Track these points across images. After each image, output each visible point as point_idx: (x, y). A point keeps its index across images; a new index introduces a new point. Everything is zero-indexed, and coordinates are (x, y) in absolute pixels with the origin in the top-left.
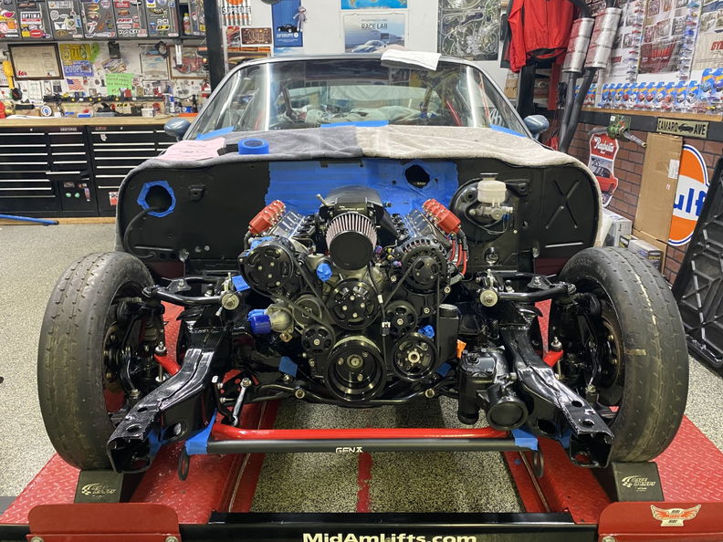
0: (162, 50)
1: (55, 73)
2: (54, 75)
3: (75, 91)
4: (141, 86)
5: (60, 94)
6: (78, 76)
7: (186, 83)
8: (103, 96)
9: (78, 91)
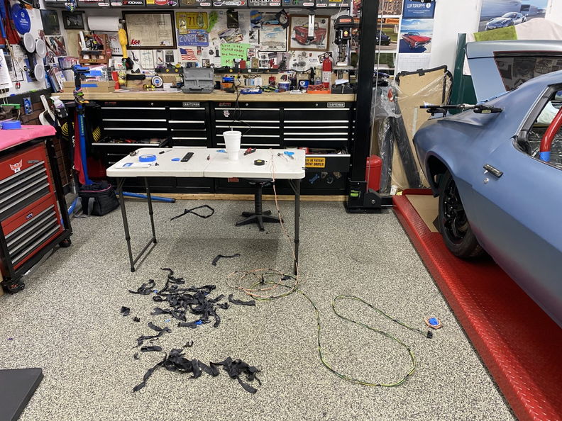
0: (283, 20)
1: (169, 43)
2: (167, 44)
3: (187, 61)
4: (257, 57)
5: (173, 64)
6: (192, 45)
7: (304, 55)
8: (216, 66)
9: (191, 61)
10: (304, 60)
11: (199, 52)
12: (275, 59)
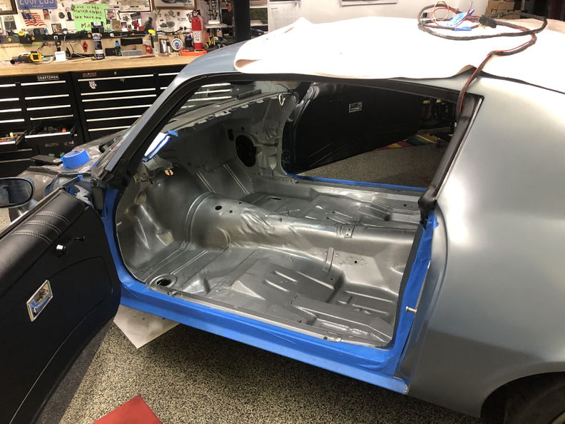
1: (7, 7)
2: (4, 9)
3: (33, 27)
4: (118, 19)
5: (15, 31)
6: (36, 8)
7: (172, 14)
8: (70, 32)
9: (38, 27)
10: (172, 20)
11: (46, 16)
12: (139, 20)
